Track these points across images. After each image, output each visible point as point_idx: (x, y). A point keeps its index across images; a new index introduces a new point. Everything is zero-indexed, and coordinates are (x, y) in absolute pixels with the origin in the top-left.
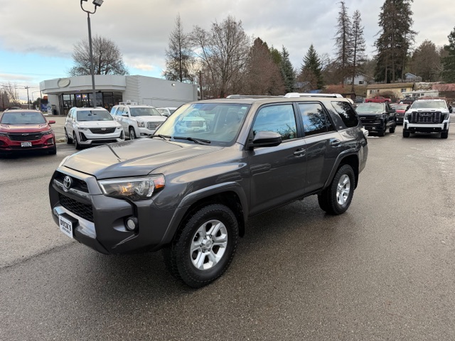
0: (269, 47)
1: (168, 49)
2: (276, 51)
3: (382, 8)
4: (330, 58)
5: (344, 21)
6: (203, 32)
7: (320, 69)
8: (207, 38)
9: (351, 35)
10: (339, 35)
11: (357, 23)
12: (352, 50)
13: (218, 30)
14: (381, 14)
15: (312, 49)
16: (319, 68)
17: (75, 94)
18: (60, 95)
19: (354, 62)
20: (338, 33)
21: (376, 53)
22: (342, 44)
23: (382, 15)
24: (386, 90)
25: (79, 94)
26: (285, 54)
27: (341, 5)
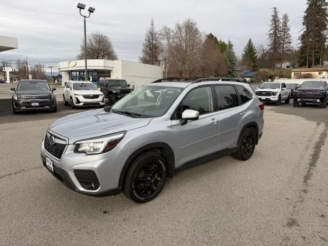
0: (219, 40)
1: (145, 42)
2: (224, 43)
3: (305, 12)
4: (264, 48)
5: (275, 22)
6: (169, 29)
7: (256, 57)
9: (281, 31)
10: (272, 32)
11: (285, 23)
12: (281, 43)
15: (250, 42)
16: (255, 55)
17: (80, 71)
18: (70, 72)
20: (271, 30)
21: (300, 45)
23: (305, 18)
24: (307, 73)
27: (274, 9)
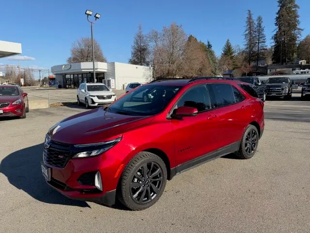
0: (199, 41)
3: (277, 13)
4: (241, 48)
5: (250, 23)
6: (156, 32)
7: (234, 56)
8: (159, 36)
10: (247, 32)
11: (259, 25)
12: (256, 42)
15: (228, 42)
18: (64, 75)
19: (258, 50)
22: (249, 38)
23: (277, 19)
24: (281, 69)
25: (76, 74)
26: (209, 46)
27: (248, 12)
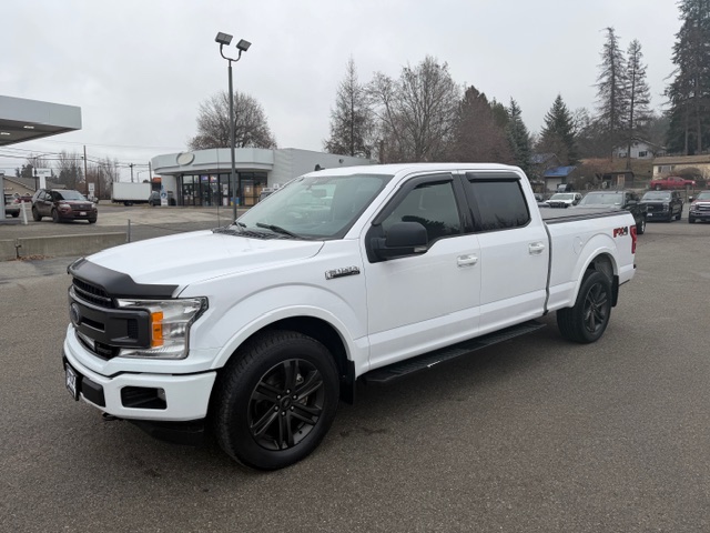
0: (490, 100)
1: (335, 108)
2: (501, 106)
3: (678, 35)
4: (590, 116)
5: (612, 58)
6: (387, 80)
7: (573, 135)
8: (393, 89)
9: (625, 78)
10: (605, 79)
11: (635, 61)
12: (627, 103)
13: (410, 76)
14: (677, 44)
15: (559, 102)
16: (570, 132)
17: (200, 174)
18: (179, 176)
19: (631, 121)
20: (602, 77)
21: (669, 107)
22: (609, 93)
23: (679, 47)
24: (687, 166)
25: (205, 175)
26: (516, 110)
27: (608, 32)
